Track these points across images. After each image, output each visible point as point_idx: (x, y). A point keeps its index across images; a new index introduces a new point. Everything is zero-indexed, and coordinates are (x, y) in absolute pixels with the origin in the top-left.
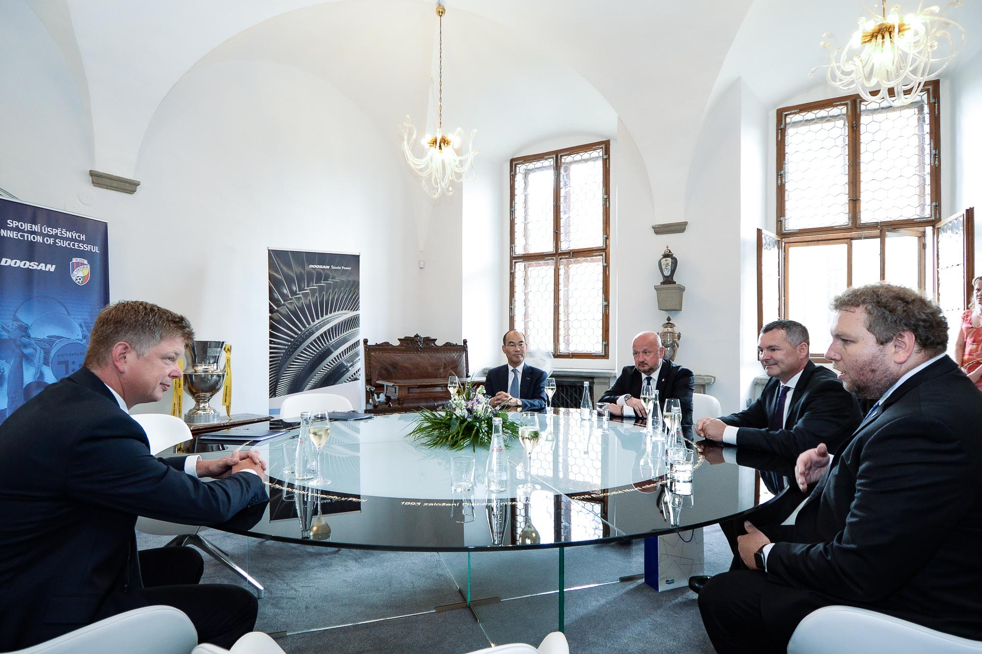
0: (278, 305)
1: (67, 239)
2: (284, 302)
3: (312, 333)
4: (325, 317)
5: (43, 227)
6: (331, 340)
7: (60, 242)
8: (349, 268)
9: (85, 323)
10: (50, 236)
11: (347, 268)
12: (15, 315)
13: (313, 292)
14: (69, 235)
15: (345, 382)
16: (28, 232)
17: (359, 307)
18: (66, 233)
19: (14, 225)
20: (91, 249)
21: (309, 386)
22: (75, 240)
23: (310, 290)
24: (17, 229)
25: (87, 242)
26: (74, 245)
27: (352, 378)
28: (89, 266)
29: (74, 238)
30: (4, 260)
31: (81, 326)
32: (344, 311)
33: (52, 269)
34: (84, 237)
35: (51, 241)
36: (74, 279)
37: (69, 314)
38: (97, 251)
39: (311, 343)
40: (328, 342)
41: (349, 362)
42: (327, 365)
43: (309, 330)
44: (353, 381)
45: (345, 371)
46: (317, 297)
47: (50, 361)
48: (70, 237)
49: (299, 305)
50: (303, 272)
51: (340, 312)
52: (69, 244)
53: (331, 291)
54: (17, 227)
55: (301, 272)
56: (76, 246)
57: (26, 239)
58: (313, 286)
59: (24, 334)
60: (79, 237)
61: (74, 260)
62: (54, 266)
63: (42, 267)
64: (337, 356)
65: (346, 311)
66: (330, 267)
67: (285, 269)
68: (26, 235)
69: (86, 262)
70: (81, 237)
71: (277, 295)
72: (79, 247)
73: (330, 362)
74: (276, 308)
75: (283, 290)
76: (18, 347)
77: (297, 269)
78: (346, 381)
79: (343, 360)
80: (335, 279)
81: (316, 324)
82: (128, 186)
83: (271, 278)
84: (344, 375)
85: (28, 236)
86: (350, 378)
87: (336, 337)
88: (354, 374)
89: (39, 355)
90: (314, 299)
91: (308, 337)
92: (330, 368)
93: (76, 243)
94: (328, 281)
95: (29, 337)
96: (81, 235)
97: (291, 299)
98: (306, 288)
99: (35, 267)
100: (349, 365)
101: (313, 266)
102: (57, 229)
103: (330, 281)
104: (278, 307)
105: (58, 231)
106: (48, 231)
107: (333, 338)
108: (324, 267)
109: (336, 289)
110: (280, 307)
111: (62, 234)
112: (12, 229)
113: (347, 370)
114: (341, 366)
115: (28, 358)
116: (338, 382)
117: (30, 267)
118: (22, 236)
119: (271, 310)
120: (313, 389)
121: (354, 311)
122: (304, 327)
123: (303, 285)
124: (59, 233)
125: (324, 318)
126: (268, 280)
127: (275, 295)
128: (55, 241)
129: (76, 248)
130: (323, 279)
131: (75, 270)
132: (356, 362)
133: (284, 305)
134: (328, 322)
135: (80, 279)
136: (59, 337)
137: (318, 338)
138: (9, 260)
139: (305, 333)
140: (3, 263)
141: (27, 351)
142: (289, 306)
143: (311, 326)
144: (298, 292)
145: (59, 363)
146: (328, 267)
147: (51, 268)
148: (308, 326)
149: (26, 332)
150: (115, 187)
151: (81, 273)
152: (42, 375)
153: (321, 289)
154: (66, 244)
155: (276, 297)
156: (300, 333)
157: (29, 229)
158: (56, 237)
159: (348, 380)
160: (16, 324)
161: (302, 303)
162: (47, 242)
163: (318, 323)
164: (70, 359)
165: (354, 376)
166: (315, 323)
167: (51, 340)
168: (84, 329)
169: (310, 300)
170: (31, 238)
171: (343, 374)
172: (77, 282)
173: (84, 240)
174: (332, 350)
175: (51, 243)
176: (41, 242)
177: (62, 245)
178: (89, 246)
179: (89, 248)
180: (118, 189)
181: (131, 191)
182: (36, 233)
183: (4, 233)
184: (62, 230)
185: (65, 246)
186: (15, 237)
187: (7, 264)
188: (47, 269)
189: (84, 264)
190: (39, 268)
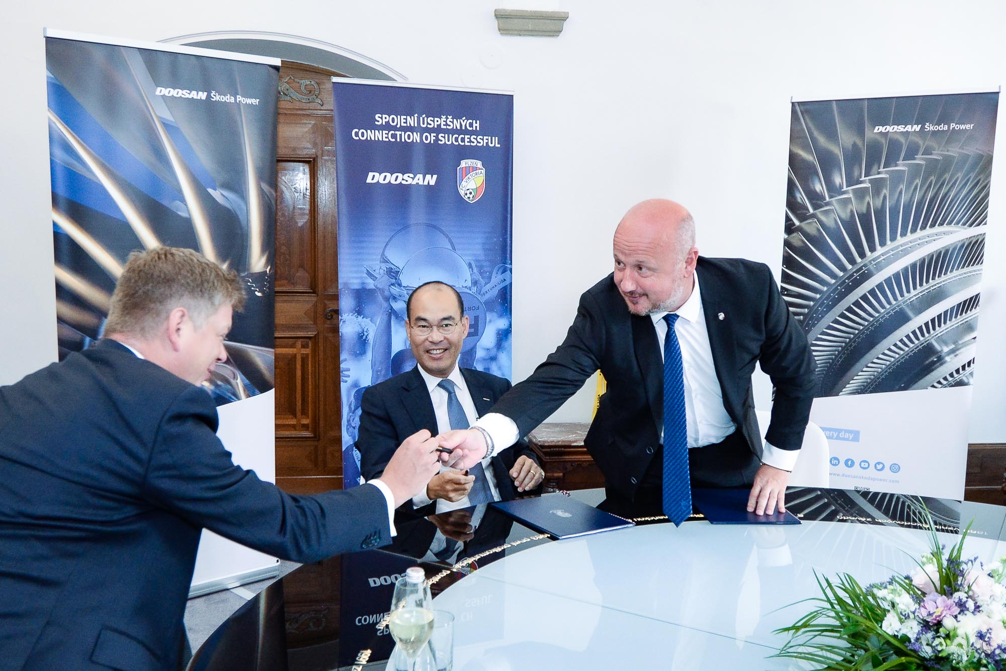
0: (802, 218)
1: (454, 131)
2: (815, 209)
3: (865, 276)
4: (900, 240)
5: (421, 118)
6: (908, 291)
7: (444, 137)
8: (969, 127)
9: (477, 261)
10: (430, 131)
11: (963, 127)
12: (383, 254)
13: (878, 185)
14: (457, 124)
15: (933, 386)
16: (401, 129)
17: (986, 217)
18: (453, 122)
19: (384, 120)
20: (487, 143)
21: (850, 387)
22: (466, 132)
23: (871, 181)
24: (387, 127)
25: (483, 132)
26: (463, 140)
27: (950, 379)
28: (483, 171)
29: (463, 128)
30: (371, 175)
31: (470, 266)
32: (945, 228)
33: (432, 183)
34: (478, 125)
35: (432, 138)
36: (462, 193)
37: (453, 249)
38: (497, 146)
39: (864, 298)
40: (902, 295)
41: (946, 344)
42: (895, 345)
43: (861, 269)
44: (952, 386)
45: (934, 363)
46: (885, 197)
48: (459, 128)
49: (843, 216)
50: (859, 143)
51: (937, 229)
52: (456, 140)
53: (918, 181)
54: (388, 123)
55: (855, 145)
56: (467, 140)
57: (398, 140)
58: (879, 173)
59: (393, 281)
60: (471, 125)
61: (464, 163)
62: (435, 177)
63: (419, 180)
64: (920, 328)
65: (952, 228)
66: (923, 128)
67: (822, 140)
68: (398, 133)
69: (479, 164)
70: (474, 125)
71: (801, 196)
72: (470, 141)
73: (901, 341)
74: (797, 223)
75: (813, 184)
76: (387, 299)
77: (846, 137)
78: (936, 384)
79: (931, 338)
80: (931, 154)
81: (879, 257)
82: (550, 25)
83: (793, 160)
84: (933, 370)
85: (401, 135)
86: (945, 379)
87: (921, 285)
88: (958, 371)
90: (879, 203)
91: (857, 283)
92: (902, 352)
93: (466, 137)
94: (914, 159)
95: (400, 285)
96: (474, 121)
97: (828, 204)
98: (863, 178)
99: (410, 181)
100: (946, 349)
101: (882, 129)
102: (440, 118)
103: (920, 160)
104: (801, 220)
105: (440, 121)
106: (428, 123)
107: (915, 288)
108: (909, 128)
109: (932, 178)
110: (806, 219)
111: (447, 125)
112: (381, 128)
113: (940, 360)
114: (929, 349)
116: (916, 385)
117: (404, 182)
118: (394, 136)
119: (789, 228)
120: (859, 393)
121: (970, 226)
122: (852, 261)
123: (856, 173)
124: (443, 123)
125: (896, 243)
126: (787, 166)
127: (798, 196)
128: (437, 137)
129: (467, 144)
130: (902, 158)
131: (464, 180)
132: (965, 344)
133: (813, 216)
134: (906, 252)
135: (471, 193)
137: (880, 286)
138: (377, 175)
139: (852, 275)
140: (369, 180)
142: (823, 218)
143: (866, 261)
144: (845, 189)
146: (917, 128)
147: (431, 180)
148: (859, 260)
149: (396, 279)
150: (531, 31)
151: (472, 182)
153: (897, 178)
154: (452, 140)
155: (799, 200)
156: (841, 274)
157: (403, 124)
158: (438, 130)
159: (939, 382)
160: (384, 266)
161: (852, 211)
162: (427, 140)
163: (883, 255)
165: (955, 375)
166: (876, 254)
168: (475, 270)
169: (869, 203)
170: (405, 137)
171: (929, 369)
172: (466, 198)
173: (478, 129)
174: (910, 313)
175: (432, 142)
176: (418, 141)
177: (447, 143)
178: (485, 138)
179: (485, 141)
180: (535, 33)
181: (555, 32)
182: (411, 129)
183: (371, 135)
184: (447, 118)
185: (450, 143)
186: (385, 139)
187: (375, 181)
188: (426, 183)
189: (477, 169)
190: (414, 182)
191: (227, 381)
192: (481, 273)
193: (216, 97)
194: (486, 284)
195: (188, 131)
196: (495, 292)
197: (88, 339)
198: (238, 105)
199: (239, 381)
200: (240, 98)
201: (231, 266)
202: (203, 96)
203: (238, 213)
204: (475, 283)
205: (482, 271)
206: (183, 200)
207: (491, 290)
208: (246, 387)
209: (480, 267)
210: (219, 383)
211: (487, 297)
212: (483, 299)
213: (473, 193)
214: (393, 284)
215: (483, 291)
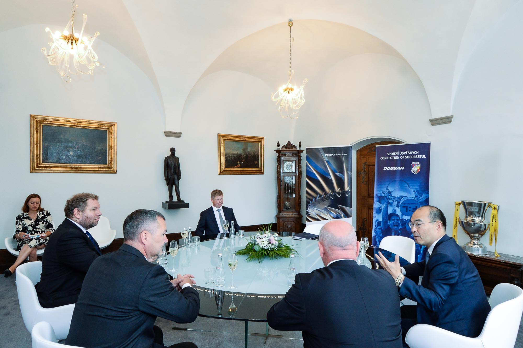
1: (410, 155)
5: (400, 153)
9: (417, 190)
10: (402, 155)
12: (387, 188)
14: (411, 153)
16: (394, 156)
18: (410, 153)
19: (389, 154)
20: (421, 157)
22: (414, 155)
24: (390, 156)
25: (420, 154)
26: (413, 157)
28: (420, 165)
29: (413, 154)
30: (385, 168)
31: (414, 192)
35: (403, 157)
36: (412, 171)
37: (409, 186)
38: (425, 157)
47: (400, 206)
52: (411, 157)
56: (414, 157)
57: (393, 159)
60: (416, 153)
61: (413, 163)
62: (404, 167)
63: (399, 168)
68: (393, 157)
69: (418, 163)
70: (417, 152)
76: (388, 199)
82: (447, 120)
85: (394, 157)
89: (395, 203)
93: (414, 156)
95: (391, 196)
99: (396, 169)
102: (406, 152)
105: (406, 153)
106: (402, 154)
111: (408, 153)
112: (388, 156)
115: (391, 204)
117: (394, 169)
124: (407, 153)
128: (405, 157)
129: (414, 158)
131: (413, 168)
136: (404, 196)
138: (386, 168)
140: (384, 169)
141: (390, 201)
145: (403, 207)
147: (402, 168)
149: (390, 194)
151: (416, 168)
152: (395, 211)
154: (409, 157)
158: (405, 155)
160: (387, 191)
162: (401, 158)
164: (409, 206)
167: (400, 198)
168: (416, 193)
170: (395, 158)
172: (413, 173)
173: (418, 153)
175: (403, 158)
176: (399, 158)
177: (408, 158)
178: (420, 156)
179: (420, 157)
180: (442, 123)
181: (450, 122)
182: (397, 156)
183: (385, 158)
184: (408, 152)
185: (409, 158)
186: (389, 159)
187: (386, 169)
188: (401, 169)
189: (417, 164)
190: (397, 169)
191: (340, 214)
192: (418, 194)
193: (337, 155)
194: (420, 197)
195: (332, 162)
196: (424, 199)
197: (311, 201)
198: (342, 156)
199: (342, 214)
200: (343, 154)
201: (340, 189)
202: (335, 155)
203: (342, 177)
204: (416, 196)
205: (419, 193)
206: (330, 175)
207: (422, 198)
208: (344, 216)
209: (418, 192)
210: (338, 214)
211: (420, 201)
212: (419, 202)
213: (416, 171)
214: (390, 196)
215: (419, 199)
